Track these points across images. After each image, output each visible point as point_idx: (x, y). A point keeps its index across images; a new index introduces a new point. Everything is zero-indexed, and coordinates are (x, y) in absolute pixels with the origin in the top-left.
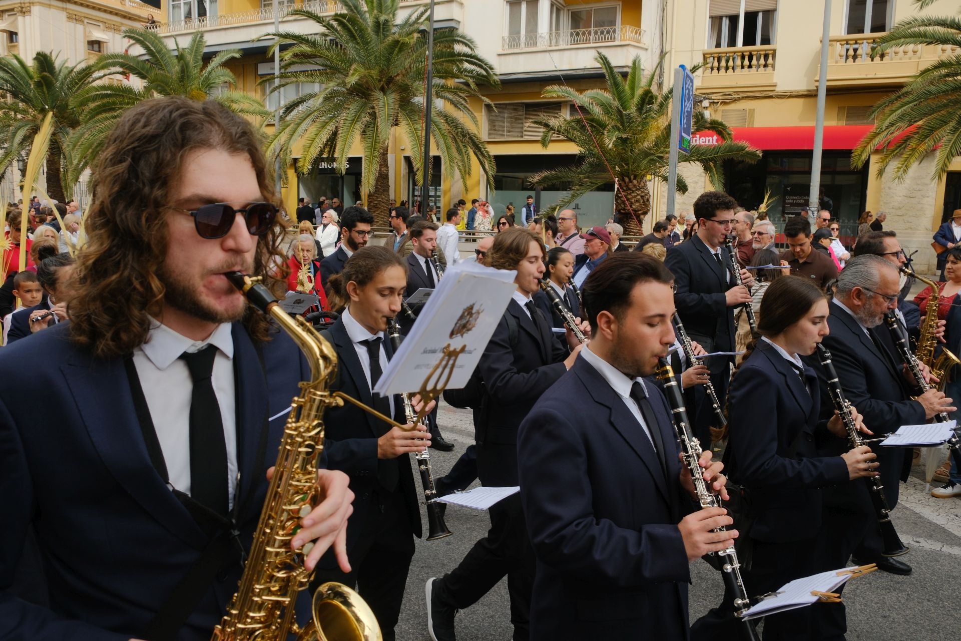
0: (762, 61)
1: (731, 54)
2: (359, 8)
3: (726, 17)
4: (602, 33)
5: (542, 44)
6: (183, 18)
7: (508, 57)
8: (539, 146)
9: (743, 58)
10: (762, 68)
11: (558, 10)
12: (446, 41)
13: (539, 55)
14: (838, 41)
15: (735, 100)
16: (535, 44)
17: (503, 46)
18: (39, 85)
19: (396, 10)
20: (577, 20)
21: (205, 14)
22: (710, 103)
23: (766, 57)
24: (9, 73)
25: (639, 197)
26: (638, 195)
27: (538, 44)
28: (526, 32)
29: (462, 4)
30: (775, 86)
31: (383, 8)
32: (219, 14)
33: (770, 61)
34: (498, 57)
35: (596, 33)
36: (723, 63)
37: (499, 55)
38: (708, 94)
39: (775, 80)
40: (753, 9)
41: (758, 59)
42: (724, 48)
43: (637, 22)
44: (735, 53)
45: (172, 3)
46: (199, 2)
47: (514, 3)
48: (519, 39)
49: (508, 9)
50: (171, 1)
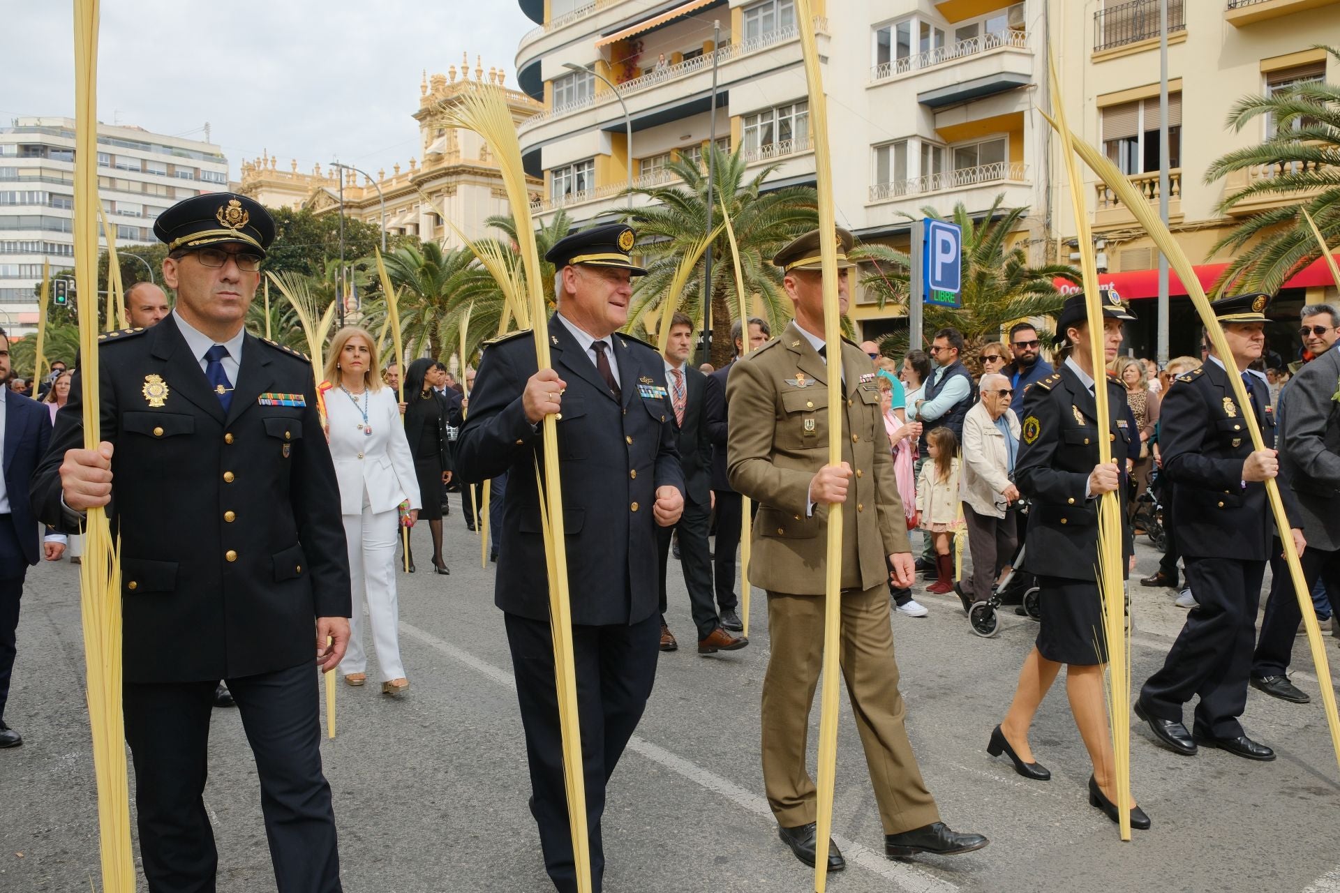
0: (1166, 189)
3: (1123, 139)
4: (987, 170)
5: (912, 190)
6: (564, 193)
7: (875, 208)
8: (876, 309)
10: (1166, 197)
11: (937, 151)
13: (908, 204)
15: (1135, 238)
16: (904, 192)
17: (871, 196)
18: (424, 273)
20: (961, 159)
21: (584, 188)
22: (1106, 245)
23: (1171, 183)
24: (399, 264)
25: (970, 359)
26: (969, 356)
27: (907, 192)
28: (896, 178)
30: (1181, 217)
32: (596, 186)
33: (1175, 187)
34: (865, 210)
35: (981, 171)
37: (866, 207)
38: (1102, 233)
39: (1182, 211)
40: (1152, 127)
41: (1161, 187)
43: (1018, 154)
45: (554, 179)
46: (578, 175)
47: (882, 148)
48: (888, 188)
49: (875, 155)
50: (554, 176)
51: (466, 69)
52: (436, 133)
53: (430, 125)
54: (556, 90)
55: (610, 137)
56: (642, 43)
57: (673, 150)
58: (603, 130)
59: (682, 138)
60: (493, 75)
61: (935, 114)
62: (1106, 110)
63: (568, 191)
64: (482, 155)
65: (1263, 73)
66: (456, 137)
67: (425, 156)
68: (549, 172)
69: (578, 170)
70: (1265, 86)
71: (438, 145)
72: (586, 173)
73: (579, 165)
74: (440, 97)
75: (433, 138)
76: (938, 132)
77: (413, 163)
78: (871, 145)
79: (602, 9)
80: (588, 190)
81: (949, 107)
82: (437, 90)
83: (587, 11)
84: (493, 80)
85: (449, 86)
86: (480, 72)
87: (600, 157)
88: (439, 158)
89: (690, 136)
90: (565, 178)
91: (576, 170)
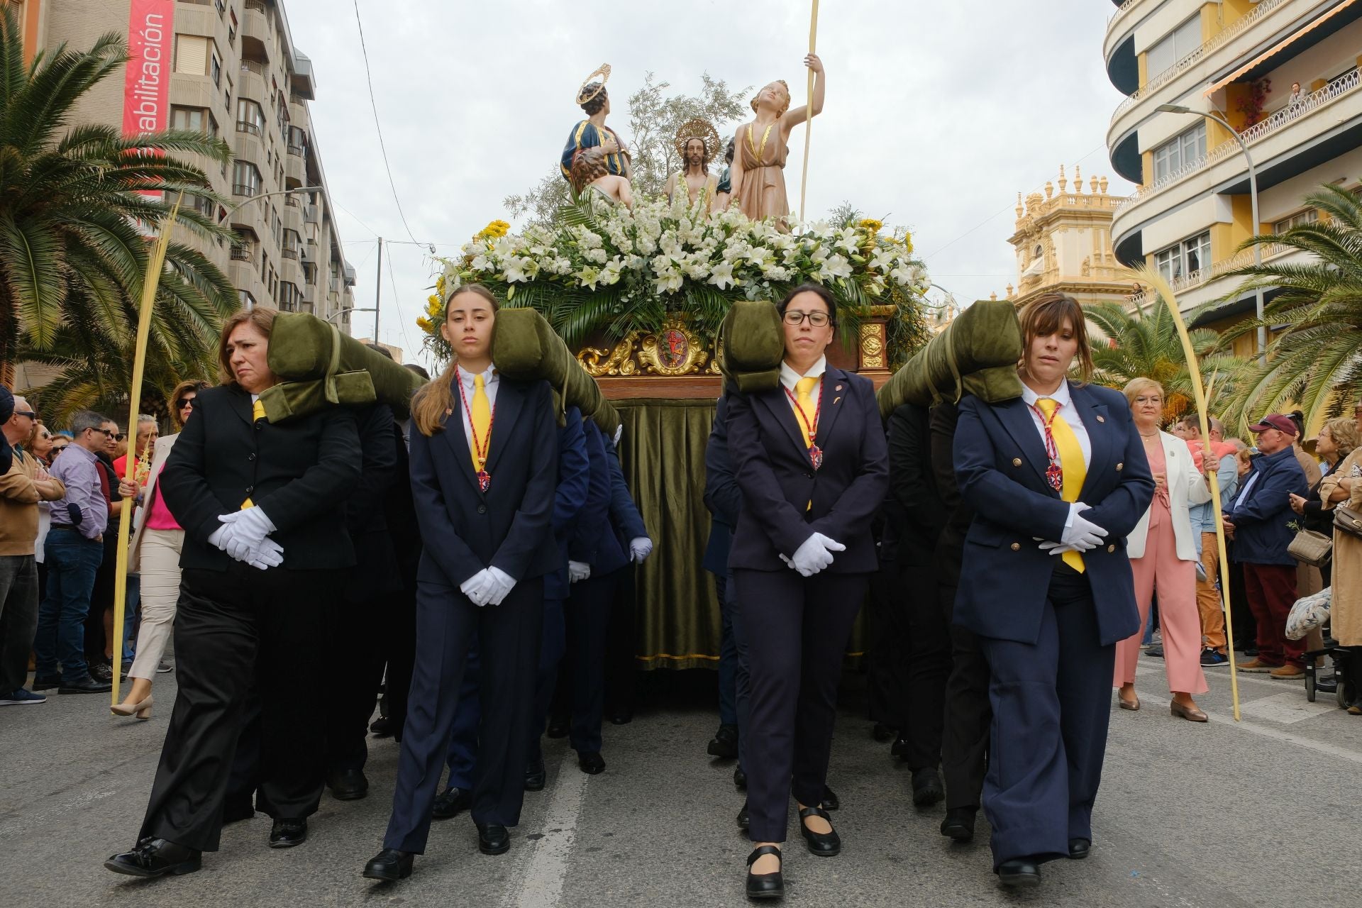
21: (1197, 267)
32: (1213, 263)
45: (1159, 263)
46: (1190, 254)
50: (1158, 261)
51: (1063, 182)
52: (1033, 254)
53: (1027, 248)
54: (1157, 161)
55: (1230, 202)
56: (1268, 81)
58: (1219, 194)
60: (1094, 184)
63: (1177, 276)
64: (1084, 270)
66: (1055, 255)
67: (1022, 279)
68: (1152, 256)
69: (1190, 248)
71: (1036, 266)
72: (1200, 250)
73: (1190, 242)
74: (1037, 216)
75: (1030, 260)
77: (1010, 289)
79: (1213, 51)
80: (1205, 268)
82: (1033, 210)
83: (1192, 60)
84: (1094, 189)
85: (1045, 204)
86: (1078, 184)
87: (1217, 227)
88: (1036, 279)
89: (1344, 179)
90: (1174, 260)
91: (1186, 248)
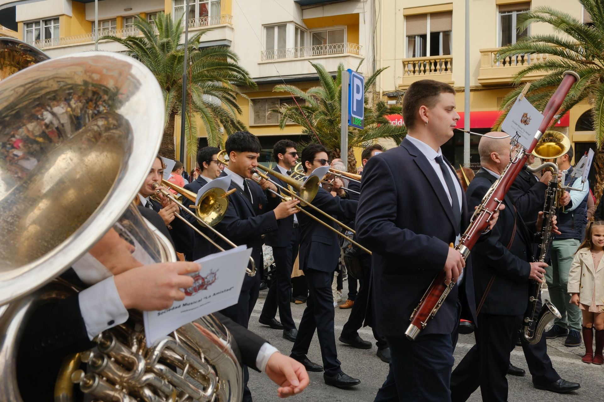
0: (444, 66)
1: (422, 62)
2: (152, 33)
3: (418, 36)
4: (335, 47)
5: (290, 55)
6: (34, 40)
7: (265, 65)
9: (431, 64)
10: (444, 71)
11: (302, 33)
12: (216, 55)
13: (287, 64)
14: (492, 52)
16: (285, 56)
17: (262, 58)
19: (181, 33)
20: (318, 39)
21: (50, 37)
23: (446, 63)
27: (287, 56)
28: (279, 47)
29: (233, 29)
30: (453, 83)
31: (170, 33)
32: (60, 37)
33: (449, 66)
34: (258, 66)
35: (330, 47)
36: (417, 68)
37: (259, 64)
39: (453, 80)
40: (436, 30)
41: (441, 65)
42: (418, 57)
44: (424, 61)
45: (26, 29)
46: (46, 28)
47: (269, 28)
48: (273, 53)
49: (264, 31)
50: (26, 27)
55: (71, 4)
57: (118, 17)
59: (126, 10)
61: (302, 10)
62: (408, 17)
63: (39, 38)
65: (497, 5)
68: (22, 24)
69: (46, 25)
70: (498, 12)
72: (52, 28)
73: (47, 21)
76: (304, 21)
78: (262, 25)
80: (55, 39)
81: (312, 6)
87: (64, 17)
89: (131, 9)
90: (36, 29)
91: (44, 24)
